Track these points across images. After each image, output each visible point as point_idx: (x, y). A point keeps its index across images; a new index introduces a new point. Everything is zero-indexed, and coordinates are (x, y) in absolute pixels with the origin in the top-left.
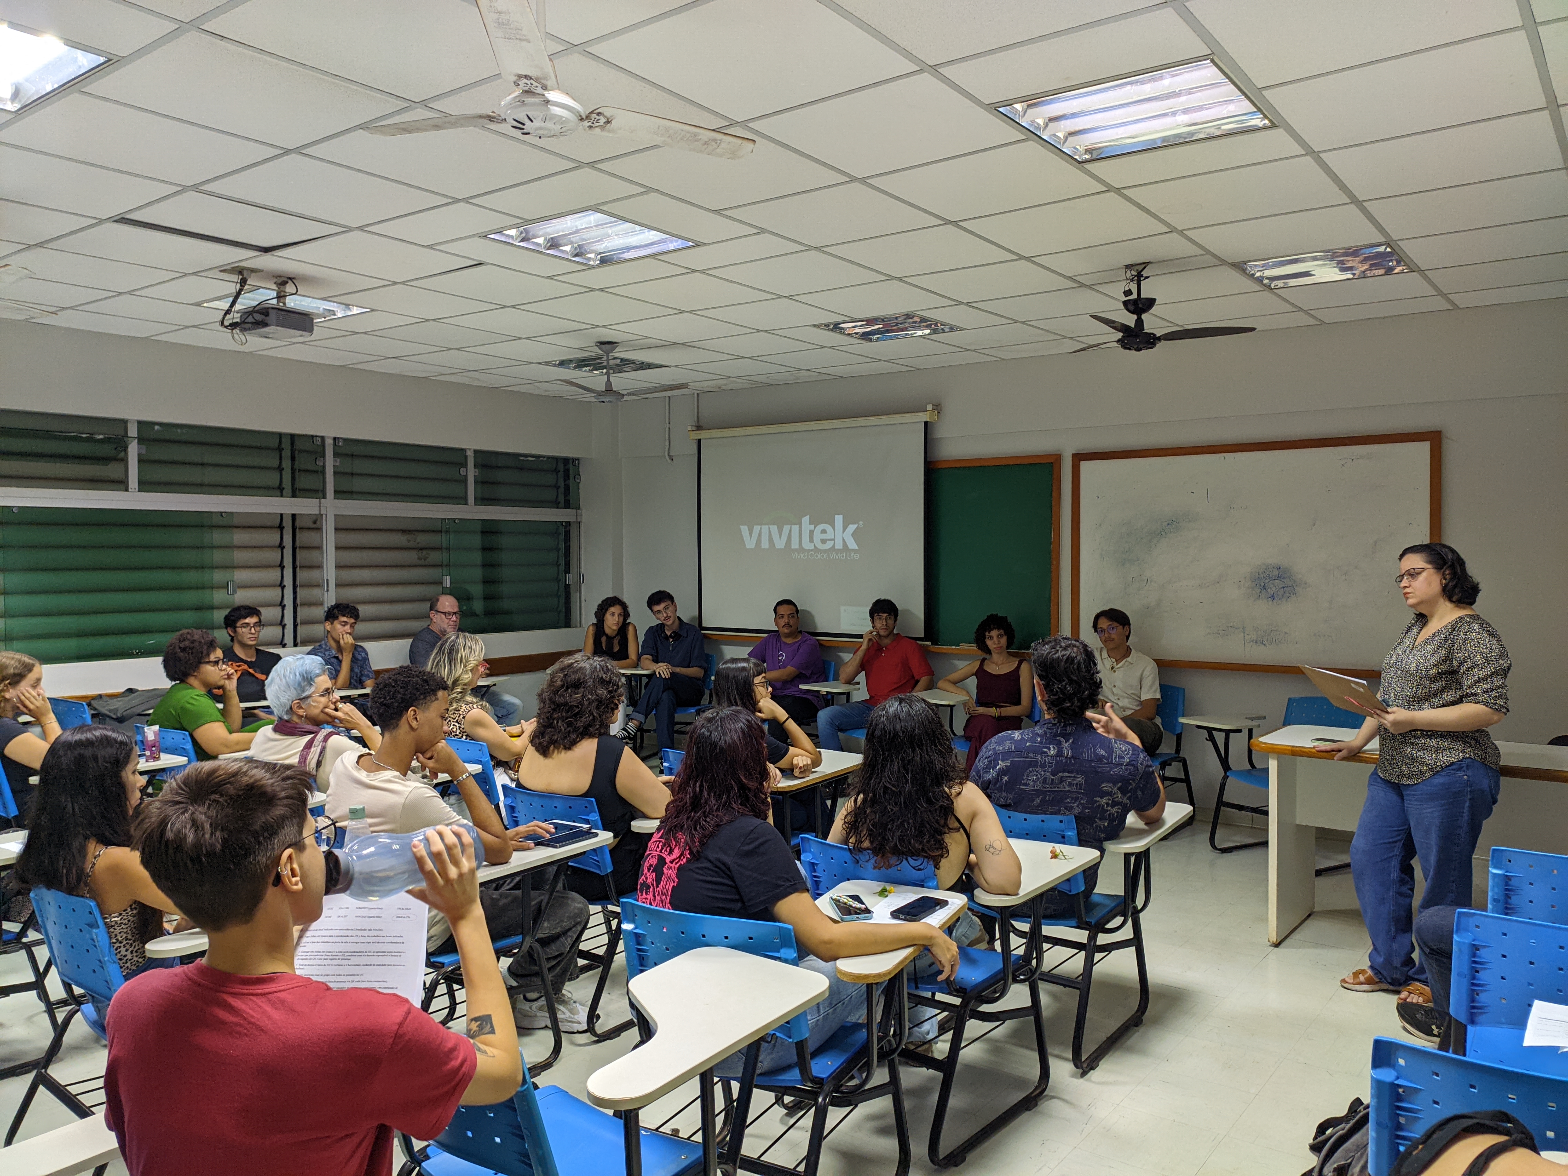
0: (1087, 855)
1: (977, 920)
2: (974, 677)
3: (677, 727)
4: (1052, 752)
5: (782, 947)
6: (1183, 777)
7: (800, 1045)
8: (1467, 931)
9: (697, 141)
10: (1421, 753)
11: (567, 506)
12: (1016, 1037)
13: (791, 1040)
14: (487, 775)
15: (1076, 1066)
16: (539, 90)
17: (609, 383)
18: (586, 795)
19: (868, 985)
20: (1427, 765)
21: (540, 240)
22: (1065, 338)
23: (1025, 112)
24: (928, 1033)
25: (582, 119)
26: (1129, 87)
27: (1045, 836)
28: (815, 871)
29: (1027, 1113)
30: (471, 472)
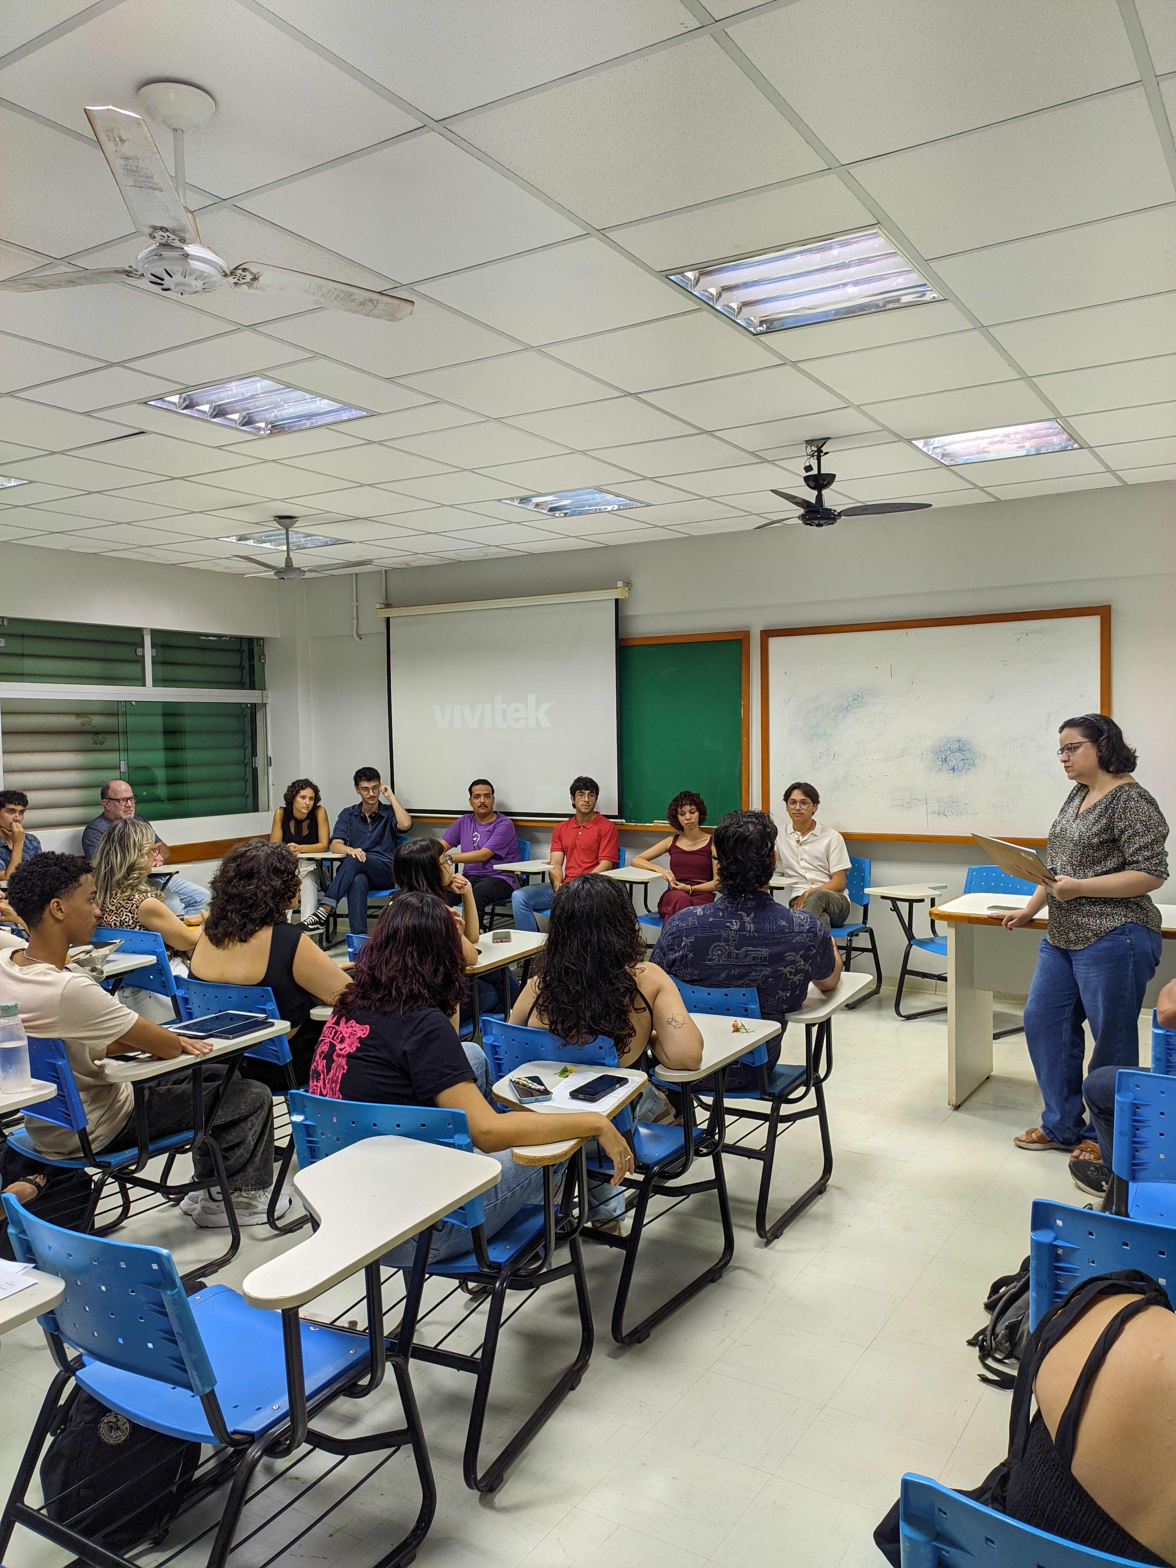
0: (768, 1028)
1: (662, 1096)
2: (668, 854)
3: (369, 912)
4: (735, 927)
5: (455, 1134)
6: (870, 947)
7: (476, 1232)
8: (1128, 1090)
9: (352, 301)
10: (1086, 919)
11: (252, 687)
12: (700, 1211)
13: (467, 1227)
14: (163, 966)
15: (761, 1236)
16: (177, 243)
17: (288, 560)
18: (262, 983)
19: (544, 1167)
20: (1092, 931)
21: (206, 408)
22: (752, 514)
23: (697, 281)
24: (615, 1211)
25: (226, 275)
26: (798, 257)
27: (728, 1010)
28: (497, 1053)
29: (712, 1285)
30: (148, 653)
